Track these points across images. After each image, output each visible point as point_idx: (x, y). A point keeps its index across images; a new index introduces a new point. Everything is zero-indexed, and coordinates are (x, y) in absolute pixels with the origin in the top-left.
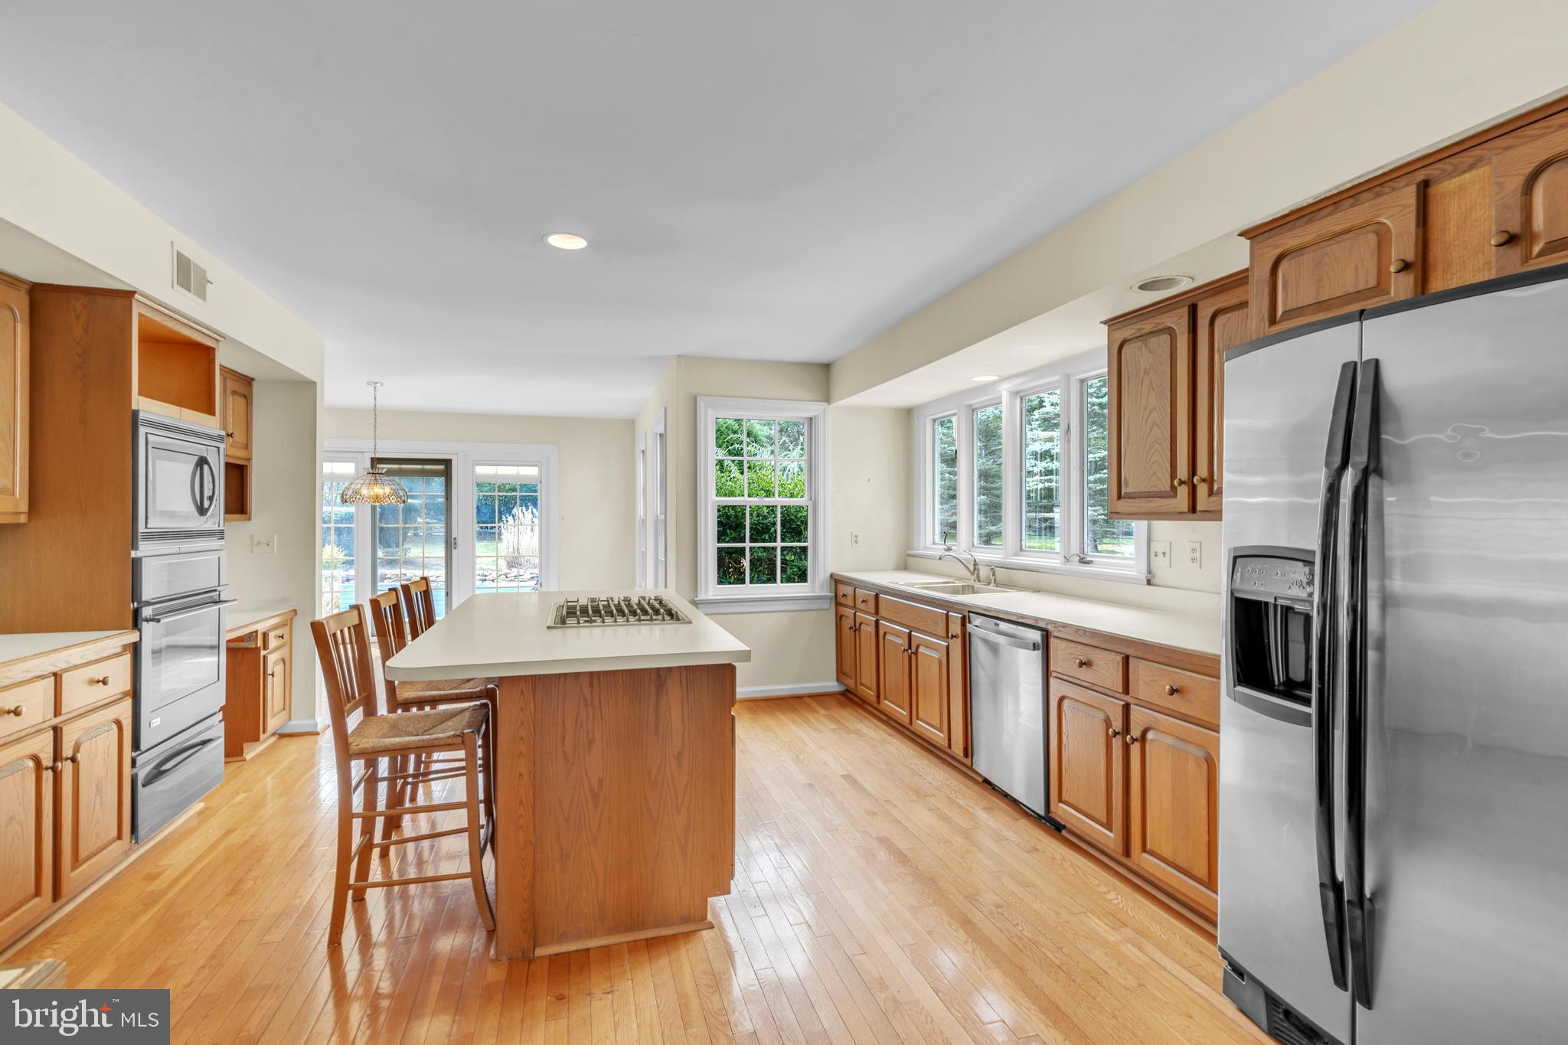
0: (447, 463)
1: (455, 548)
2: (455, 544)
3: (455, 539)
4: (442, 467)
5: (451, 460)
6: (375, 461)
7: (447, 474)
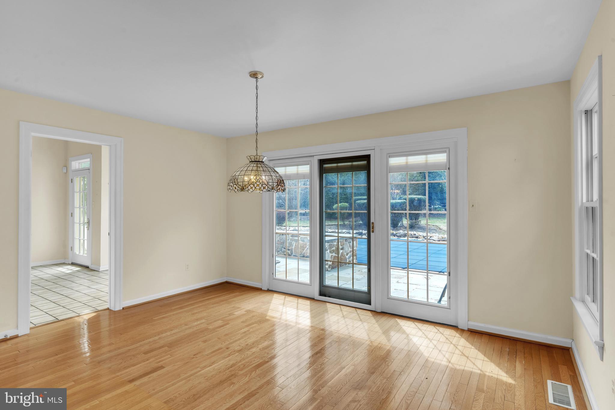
0: (367, 158)
1: (373, 232)
2: (373, 228)
3: (373, 223)
4: (365, 162)
5: (369, 155)
6: (322, 162)
7: (367, 168)
